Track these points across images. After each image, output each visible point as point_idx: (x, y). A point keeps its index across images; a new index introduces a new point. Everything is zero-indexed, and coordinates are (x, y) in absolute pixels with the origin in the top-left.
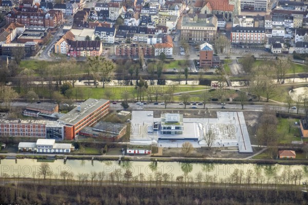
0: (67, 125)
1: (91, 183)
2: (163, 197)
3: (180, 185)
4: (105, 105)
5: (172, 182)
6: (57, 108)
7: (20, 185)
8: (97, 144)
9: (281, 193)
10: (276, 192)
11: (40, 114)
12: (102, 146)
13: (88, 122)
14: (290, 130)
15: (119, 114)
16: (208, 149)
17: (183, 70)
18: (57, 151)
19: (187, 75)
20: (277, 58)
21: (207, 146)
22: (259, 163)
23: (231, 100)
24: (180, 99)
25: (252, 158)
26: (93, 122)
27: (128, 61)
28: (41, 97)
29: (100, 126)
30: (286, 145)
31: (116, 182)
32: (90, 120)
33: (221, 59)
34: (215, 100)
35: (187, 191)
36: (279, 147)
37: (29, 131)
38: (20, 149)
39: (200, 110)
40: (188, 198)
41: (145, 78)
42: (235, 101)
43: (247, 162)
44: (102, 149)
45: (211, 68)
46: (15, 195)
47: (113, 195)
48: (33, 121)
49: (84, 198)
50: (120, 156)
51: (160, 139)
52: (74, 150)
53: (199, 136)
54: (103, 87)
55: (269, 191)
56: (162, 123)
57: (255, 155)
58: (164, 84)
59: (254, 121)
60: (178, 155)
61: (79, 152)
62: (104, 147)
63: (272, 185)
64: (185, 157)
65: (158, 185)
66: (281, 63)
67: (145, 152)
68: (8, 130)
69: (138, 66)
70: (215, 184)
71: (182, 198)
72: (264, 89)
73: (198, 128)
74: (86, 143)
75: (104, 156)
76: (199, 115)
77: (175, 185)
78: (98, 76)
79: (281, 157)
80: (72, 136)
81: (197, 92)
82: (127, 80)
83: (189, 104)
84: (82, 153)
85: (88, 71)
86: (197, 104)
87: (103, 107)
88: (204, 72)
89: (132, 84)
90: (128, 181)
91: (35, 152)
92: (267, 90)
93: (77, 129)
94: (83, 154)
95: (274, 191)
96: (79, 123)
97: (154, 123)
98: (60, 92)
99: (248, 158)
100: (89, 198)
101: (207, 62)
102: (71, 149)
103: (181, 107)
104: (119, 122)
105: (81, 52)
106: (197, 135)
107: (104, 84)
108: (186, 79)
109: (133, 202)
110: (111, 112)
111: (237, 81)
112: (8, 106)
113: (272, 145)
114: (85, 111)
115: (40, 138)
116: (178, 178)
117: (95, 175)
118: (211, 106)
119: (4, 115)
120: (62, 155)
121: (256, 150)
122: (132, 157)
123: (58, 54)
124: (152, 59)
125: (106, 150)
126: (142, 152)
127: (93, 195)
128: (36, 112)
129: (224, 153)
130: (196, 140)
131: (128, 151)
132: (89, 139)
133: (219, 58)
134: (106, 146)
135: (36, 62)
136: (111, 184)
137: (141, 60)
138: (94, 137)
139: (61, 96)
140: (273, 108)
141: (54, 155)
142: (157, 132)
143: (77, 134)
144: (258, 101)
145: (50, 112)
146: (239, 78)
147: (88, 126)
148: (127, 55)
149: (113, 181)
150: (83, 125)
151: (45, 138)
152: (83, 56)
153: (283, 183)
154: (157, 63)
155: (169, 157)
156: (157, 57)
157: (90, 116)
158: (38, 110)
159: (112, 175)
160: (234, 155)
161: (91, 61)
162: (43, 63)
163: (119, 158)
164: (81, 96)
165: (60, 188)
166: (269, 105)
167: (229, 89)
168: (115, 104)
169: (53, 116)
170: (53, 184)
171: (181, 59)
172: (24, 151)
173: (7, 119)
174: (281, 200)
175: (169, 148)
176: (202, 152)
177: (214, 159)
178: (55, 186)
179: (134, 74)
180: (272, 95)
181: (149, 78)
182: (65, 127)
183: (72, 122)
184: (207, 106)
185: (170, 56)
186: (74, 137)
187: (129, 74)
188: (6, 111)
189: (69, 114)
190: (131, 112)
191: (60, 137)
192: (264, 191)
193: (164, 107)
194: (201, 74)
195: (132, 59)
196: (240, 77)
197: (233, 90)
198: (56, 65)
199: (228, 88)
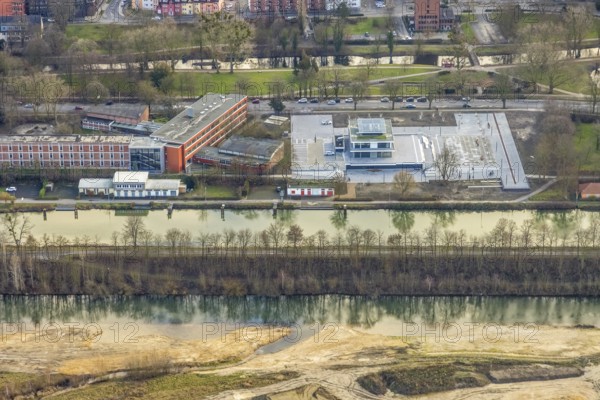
0: (169, 143)
1: (225, 252)
2: (363, 275)
3: (396, 252)
4: (240, 106)
5: (380, 248)
6: (147, 113)
7: (89, 258)
8: (228, 180)
9: (588, 262)
10: (580, 261)
11: (115, 125)
12: (238, 183)
13: (208, 138)
14: (598, 145)
15: (267, 121)
16: (442, 185)
17: (384, 37)
18: (153, 193)
19: (391, 45)
20: (564, 8)
21: (442, 178)
22: (541, 209)
23: (480, 91)
24: (382, 92)
25: (529, 199)
26: (217, 137)
27: (276, 21)
28: (113, 93)
29: (233, 144)
30: (593, 173)
31: (273, 249)
32: (213, 133)
33: (455, 13)
34: (449, 93)
35: (410, 263)
36: (580, 177)
37: (96, 157)
38: (81, 191)
39: (422, 112)
40: (413, 276)
41: (310, 52)
42: (489, 93)
43: (520, 208)
44: (240, 189)
45: (437, 31)
46: (82, 277)
47: (268, 274)
48: (103, 138)
49: (212, 281)
50: (276, 201)
51: (348, 167)
52: (185, 191)
53: (424, 159)
54: (232, 72)
55: (566, 259)
56: (352, 136)
57: (533, 194)
58: (347, 65)
59: (528, 130)
60: (386, 197)
61: (195, 195)
62: (242, 185)
63: (572, 248)
64: (401, 200)
65: (354, 252)
66: (574, 19)
67: (323, 192)
68: (56, 157)
69: (296, 29)
70: (462, 248)
71: (401, 275)
72: (543, 68)
73: (421, 146)
74: (207, 177)
75: (245, 201)
76: (420, 121)
77: (386, 252)
78: (220, 51)
79: (585, 195)
80: (180, 165)
81: (414, 79)
82: (276, 58)
83: (400, 101)
84: (201, 196)
85: (199, 42)
86: (415, 101)
87: (235, 109)
88: (425, 39)
89: (284, 66)
90: (295, 247)
91: (111, 197)
92: (551, 69)
93: (190, 151)
94: (203, 199)
95: (575, 259)
96: (193, 141)
97: (336, 137)
98: (150, 83)
99: (522, 200)
100: (222, 279)
101: (429, 20)
102: (180, 189)
103: (384, 106)
104: (268, 137)
105: (184, 7)
106: (420, 159)
107: (232, 66)
108: (391, 54)
109: (308, 286)
110: (250, 118)
111: (488, 54)
112: (51, 110)
113: (567, 174)
114: (201, 118)
115: (119, 170)
116: (391, 239)
117: (232, 235)
118: (443, 104)
119: (44, 129)
120: (163, 201)
121: (535, 184)
122: (299, 203)
123: (138, 11)
124: (322, 17)
125: (248, 189)
126: (317, 192)
127: (228, 275)
128: (107, 121)
129: (474, 190)
130: (418, 167)
131: (289, 191)
132: (212, 169)
133: (452, 11)
134: (246, 183)
135: (97, 27)
136: (264, 252)
137: (301, 18)
138: (223, 166)
139: (153, 90)
140: (565, 104)
141: (148, 202)
142: (343, 154)
143: (189, 161)
144: (534, 91)
145: (135, 121)
146: (492, 50)
147: (208, 145)
148: (272, 10)
149: (267, 248)
150: (199, 144)
151: (128, 170)
152: (188, 13)
153: (591, 245)
154: (333, 24)
155: (369, 200)
156: (333, 12)
157: (213, 126)
158: (111, 118)
159: (264, 236)
160: (494, 195)
161: (207, 21)
162: (112, 28)
163: (273, 204)
164: (190, 90)
165: (165, 262)
166: (555, 99)
167: (474, 71)
168: (257, 102)
169: (139, 128)
170: (152, 254)
171: (378, 16)
172: (89, 195)
173: (52, 136)
174: (590, 276)
175: (368, 185)
176: (432, 189)
177: (456, 202)
178: (156, 259)
179: (289, 47)
180: (560, 79)
181: (319, 53)
182: (165, 148)
183: (179, 138)
184: (436, 103)
185: (356, 10)
186: (183, 168)
187: (279, 47)
188: (49, 120)
189: (172, 123)
190: (290, 118)
191: (157, 167)
192: (556, 260)
193: (351, 106)
194: (420, 43)
195: (283, 18)
196: (495, 48)
197: (483, 72)
198: (139, 31)
199: (473, 68)
